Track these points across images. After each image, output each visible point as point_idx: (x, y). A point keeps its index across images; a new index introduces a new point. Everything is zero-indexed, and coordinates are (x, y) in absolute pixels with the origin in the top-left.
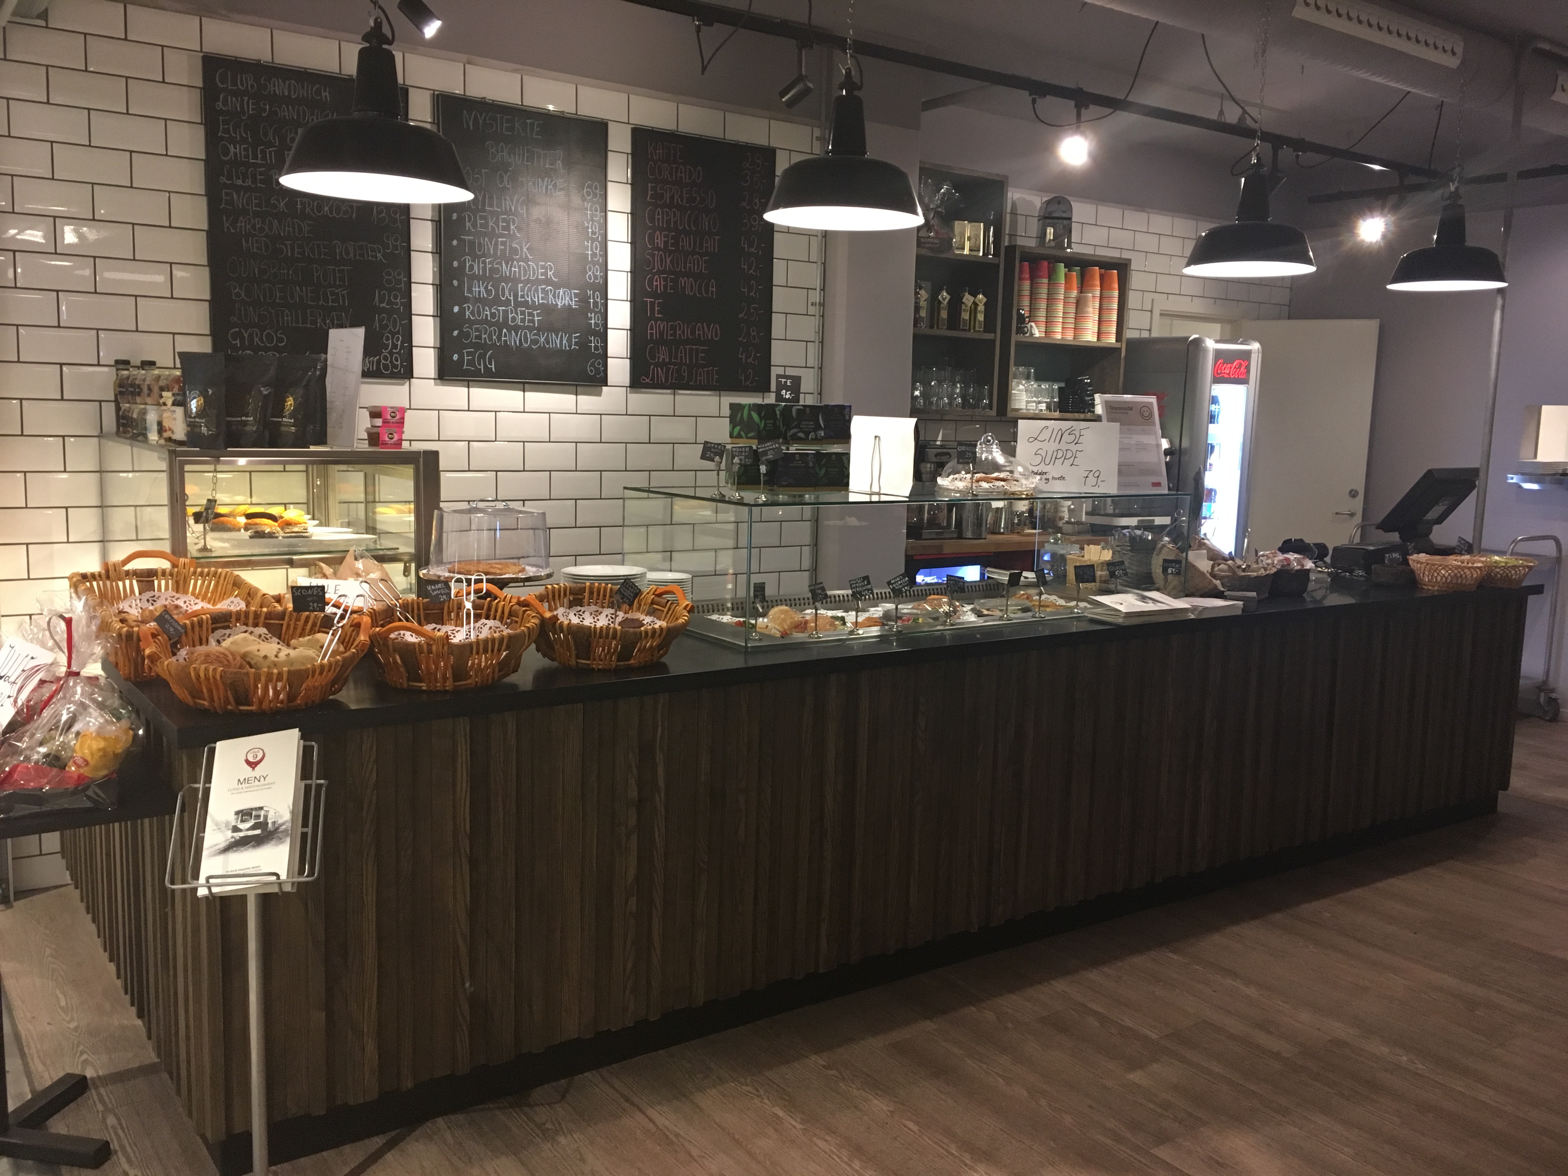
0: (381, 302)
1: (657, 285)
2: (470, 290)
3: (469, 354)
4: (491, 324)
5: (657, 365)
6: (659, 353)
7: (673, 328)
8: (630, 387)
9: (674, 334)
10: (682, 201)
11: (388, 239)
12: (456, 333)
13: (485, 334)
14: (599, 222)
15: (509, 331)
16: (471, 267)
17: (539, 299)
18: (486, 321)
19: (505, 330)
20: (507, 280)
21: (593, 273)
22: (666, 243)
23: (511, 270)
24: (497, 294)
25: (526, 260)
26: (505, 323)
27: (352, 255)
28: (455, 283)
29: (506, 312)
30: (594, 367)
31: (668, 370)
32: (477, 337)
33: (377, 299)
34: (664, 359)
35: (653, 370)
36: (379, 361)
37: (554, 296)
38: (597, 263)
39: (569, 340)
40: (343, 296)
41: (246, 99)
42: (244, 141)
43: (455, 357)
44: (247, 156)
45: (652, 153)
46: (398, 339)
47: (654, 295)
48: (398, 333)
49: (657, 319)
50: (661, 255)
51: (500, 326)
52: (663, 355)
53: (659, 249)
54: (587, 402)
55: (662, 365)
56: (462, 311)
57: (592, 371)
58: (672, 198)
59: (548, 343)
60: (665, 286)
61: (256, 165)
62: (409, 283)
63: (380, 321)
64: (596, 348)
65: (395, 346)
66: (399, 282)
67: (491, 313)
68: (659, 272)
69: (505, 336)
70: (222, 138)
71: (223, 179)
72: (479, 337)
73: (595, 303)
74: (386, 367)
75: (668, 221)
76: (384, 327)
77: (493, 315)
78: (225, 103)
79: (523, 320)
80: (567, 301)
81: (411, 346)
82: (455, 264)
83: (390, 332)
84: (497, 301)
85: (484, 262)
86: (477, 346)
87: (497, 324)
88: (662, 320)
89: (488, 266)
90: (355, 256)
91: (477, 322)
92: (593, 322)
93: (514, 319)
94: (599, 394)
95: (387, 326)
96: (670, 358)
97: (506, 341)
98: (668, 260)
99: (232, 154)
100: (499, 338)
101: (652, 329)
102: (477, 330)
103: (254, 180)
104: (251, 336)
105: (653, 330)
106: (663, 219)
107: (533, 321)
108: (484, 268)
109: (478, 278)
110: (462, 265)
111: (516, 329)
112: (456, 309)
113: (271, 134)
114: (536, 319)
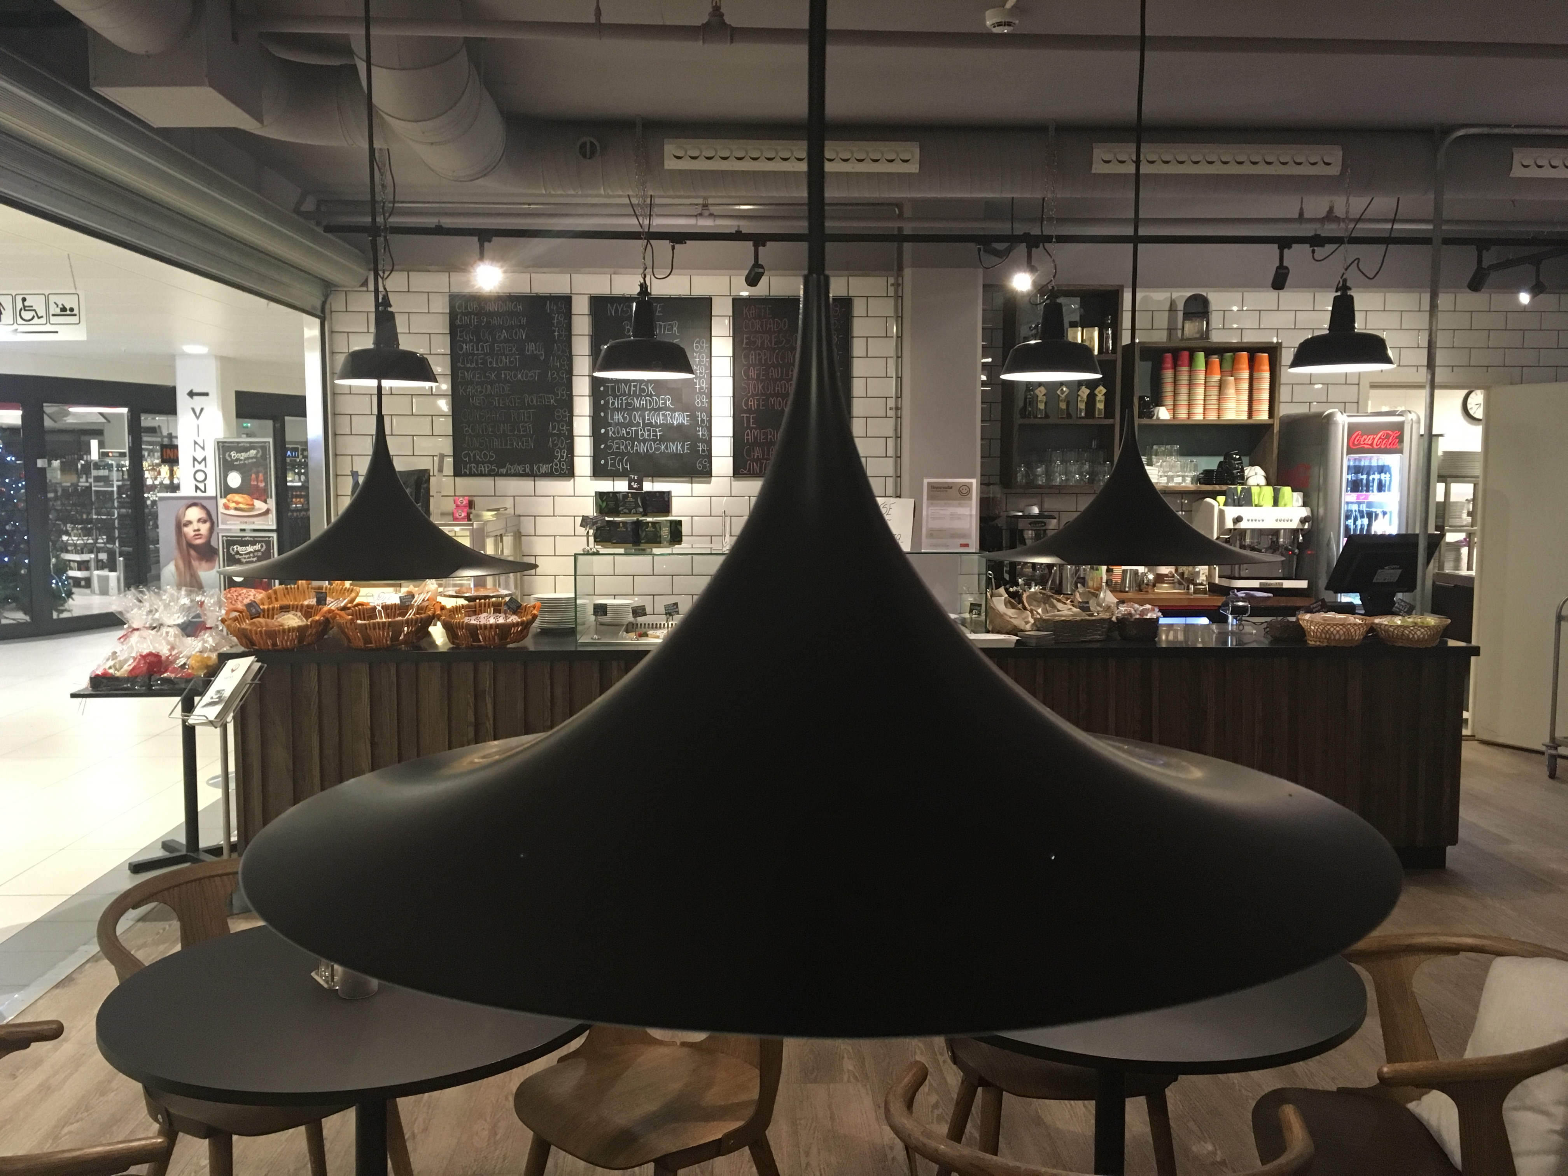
0: (554, 429)
1: (751, 405)
2: (612, 418)
3: (611, 459)
4: (626, 439)
5: (753, 460)
6: (754, 452)
7: (765, 434)
8: (734, 477)
9: (766, 438)
10: (771, 344)
11: (557, 390)
12: (602, 446)
13: (623, 445)
14: (705, 365)
15: (639, 443)
16: (613, 403)
17: (660, 420)
18: (623, 438)
19: (636, 443)
20: (637, 409)
21: (701, 400)
22: (758, 375)
23: (640, 403)
24: (631, 419)
25: (651, 396)
26: (636, 438)
27: (535, 402)
28: (602, 414)
29: (636, 431)
30: (702, 464)
31: (761, 464)
32: (617, 448)
33: (551, 428)
34: (758, 456)
35: (750, 464)
36: (552, 467)
37: (671, 418)
38: (704, 393)
39: (683, 447)
40: (529, 428)
41: (473, 316)
42: (471, 341)
43: (603, 462)
44: (473, 350)
45: (746, 314)
46: (564, 452)
47: (749, 411)
48: (564, 448)
49: (751, 429)
50: (755, 385)
51: (633, 440)
52: (757, 453)
53: (752, 379)
54: (700, 488)
55: (758, 460)
56: (607, 432)
57: (700, 467)
58: (762, 343)
59: (667, 449)
60: (758, 405)
61: (478, 355)
62: (571, 416)
63: (553, 442)
64: (703, 451)
65: (562, 457)
66: (565, 416)
67: (626, 432)
68: (753, 396)
69: (637, 446)
70: (459, 341)
71: (459, 365)
72: (618, 448)
73: (703, 421)
74: (557, 470)
75: (760, 360)
76: (555, 445)
77: (628, 433)
78: (461, 320)
79: (649, 435)
80: (681, 420)
81: (573, 456)
82: (602, 402)
83: (559, 448)
84: (631, 424)
85: (622, 399)
86: (617, 454)
87: (631, 439)
88: (756, 429)
89: (624, 402)
90: (537, 402)
91: (616, 438)
92: (700, 433)
93: (642, 435)
94: (709, 483)
95: (557, 445)
96: (763, 456)
97: (637, 450)
98: (760, 387)
99: (464, 350)
100: (632, 448)
101: (748, 435)
102: (617, 443)
103: (477, 364)
104: (475, 456)
105: (749, 437)
106: (755, 358)
107: (656, 436)
108: (622, 404)
109: (618, 410)
110: (607, 402)
111: (644, 441)
112: (603, 431)
113: (487, 335)
114: (658, 434)
